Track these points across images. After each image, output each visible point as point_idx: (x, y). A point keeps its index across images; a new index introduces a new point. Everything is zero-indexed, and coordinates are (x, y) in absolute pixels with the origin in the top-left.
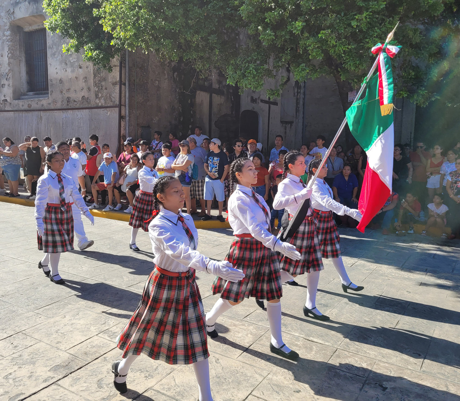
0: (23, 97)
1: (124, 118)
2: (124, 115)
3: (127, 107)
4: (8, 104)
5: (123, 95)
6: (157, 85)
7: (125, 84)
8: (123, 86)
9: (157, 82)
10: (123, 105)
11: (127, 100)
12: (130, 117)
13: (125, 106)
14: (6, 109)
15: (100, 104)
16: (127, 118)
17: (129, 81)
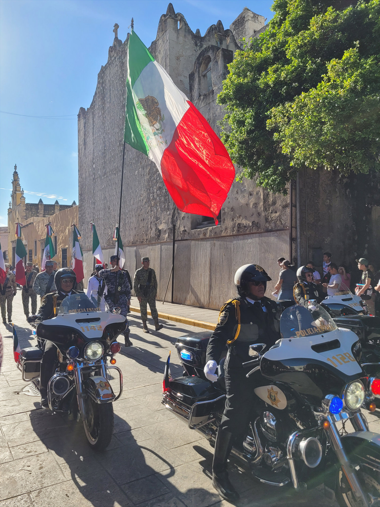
0: (199, 227)
1: (294, 240)
2: (295, 237)
3: (298, 229)
4: (187, 233)
5: (294, 216)
6: (328, 203)
7: (295, 206)
8: (293, 208)
9: (328, 201)
10: (293, 227)
11: (298, 222)
12: (301, 239)
13: (296, 228)
14: (185, 238)
15: (270, 228)
16: (299, 240)
17: (300, 202)
